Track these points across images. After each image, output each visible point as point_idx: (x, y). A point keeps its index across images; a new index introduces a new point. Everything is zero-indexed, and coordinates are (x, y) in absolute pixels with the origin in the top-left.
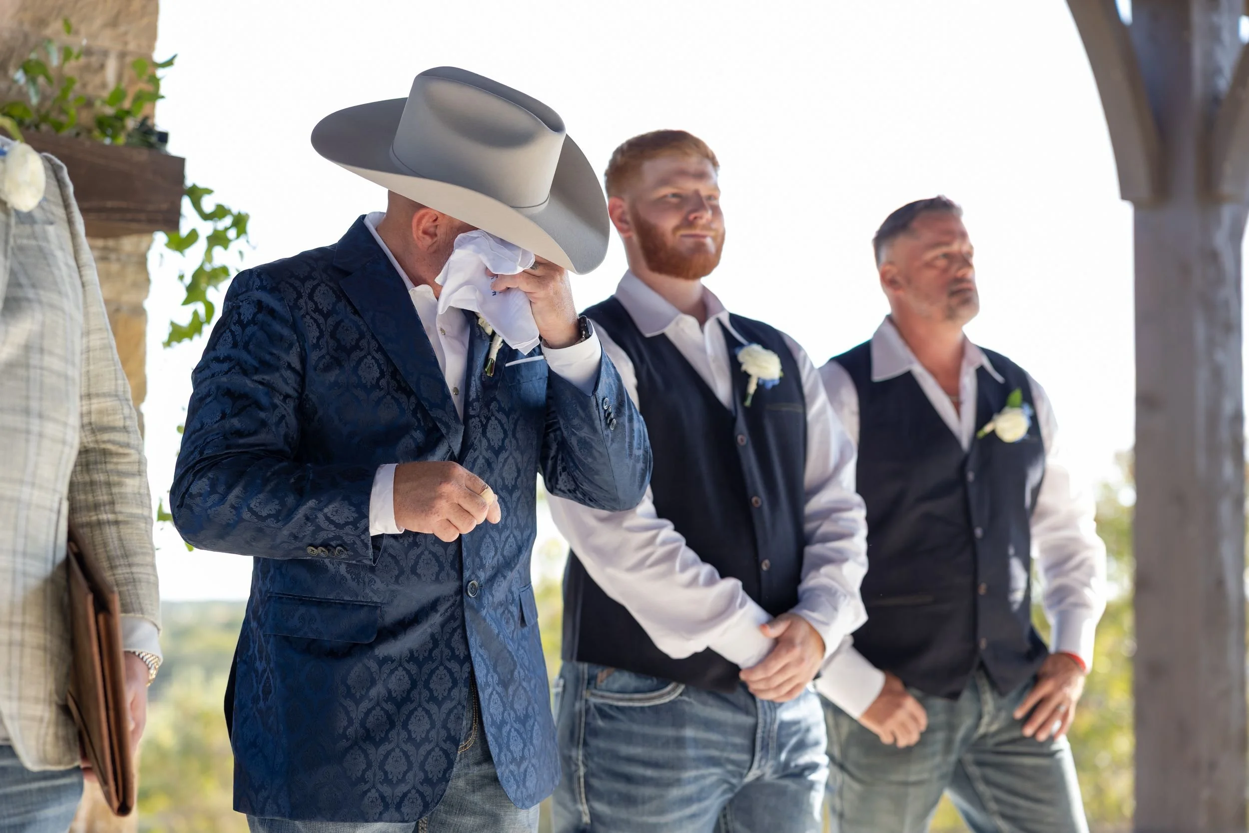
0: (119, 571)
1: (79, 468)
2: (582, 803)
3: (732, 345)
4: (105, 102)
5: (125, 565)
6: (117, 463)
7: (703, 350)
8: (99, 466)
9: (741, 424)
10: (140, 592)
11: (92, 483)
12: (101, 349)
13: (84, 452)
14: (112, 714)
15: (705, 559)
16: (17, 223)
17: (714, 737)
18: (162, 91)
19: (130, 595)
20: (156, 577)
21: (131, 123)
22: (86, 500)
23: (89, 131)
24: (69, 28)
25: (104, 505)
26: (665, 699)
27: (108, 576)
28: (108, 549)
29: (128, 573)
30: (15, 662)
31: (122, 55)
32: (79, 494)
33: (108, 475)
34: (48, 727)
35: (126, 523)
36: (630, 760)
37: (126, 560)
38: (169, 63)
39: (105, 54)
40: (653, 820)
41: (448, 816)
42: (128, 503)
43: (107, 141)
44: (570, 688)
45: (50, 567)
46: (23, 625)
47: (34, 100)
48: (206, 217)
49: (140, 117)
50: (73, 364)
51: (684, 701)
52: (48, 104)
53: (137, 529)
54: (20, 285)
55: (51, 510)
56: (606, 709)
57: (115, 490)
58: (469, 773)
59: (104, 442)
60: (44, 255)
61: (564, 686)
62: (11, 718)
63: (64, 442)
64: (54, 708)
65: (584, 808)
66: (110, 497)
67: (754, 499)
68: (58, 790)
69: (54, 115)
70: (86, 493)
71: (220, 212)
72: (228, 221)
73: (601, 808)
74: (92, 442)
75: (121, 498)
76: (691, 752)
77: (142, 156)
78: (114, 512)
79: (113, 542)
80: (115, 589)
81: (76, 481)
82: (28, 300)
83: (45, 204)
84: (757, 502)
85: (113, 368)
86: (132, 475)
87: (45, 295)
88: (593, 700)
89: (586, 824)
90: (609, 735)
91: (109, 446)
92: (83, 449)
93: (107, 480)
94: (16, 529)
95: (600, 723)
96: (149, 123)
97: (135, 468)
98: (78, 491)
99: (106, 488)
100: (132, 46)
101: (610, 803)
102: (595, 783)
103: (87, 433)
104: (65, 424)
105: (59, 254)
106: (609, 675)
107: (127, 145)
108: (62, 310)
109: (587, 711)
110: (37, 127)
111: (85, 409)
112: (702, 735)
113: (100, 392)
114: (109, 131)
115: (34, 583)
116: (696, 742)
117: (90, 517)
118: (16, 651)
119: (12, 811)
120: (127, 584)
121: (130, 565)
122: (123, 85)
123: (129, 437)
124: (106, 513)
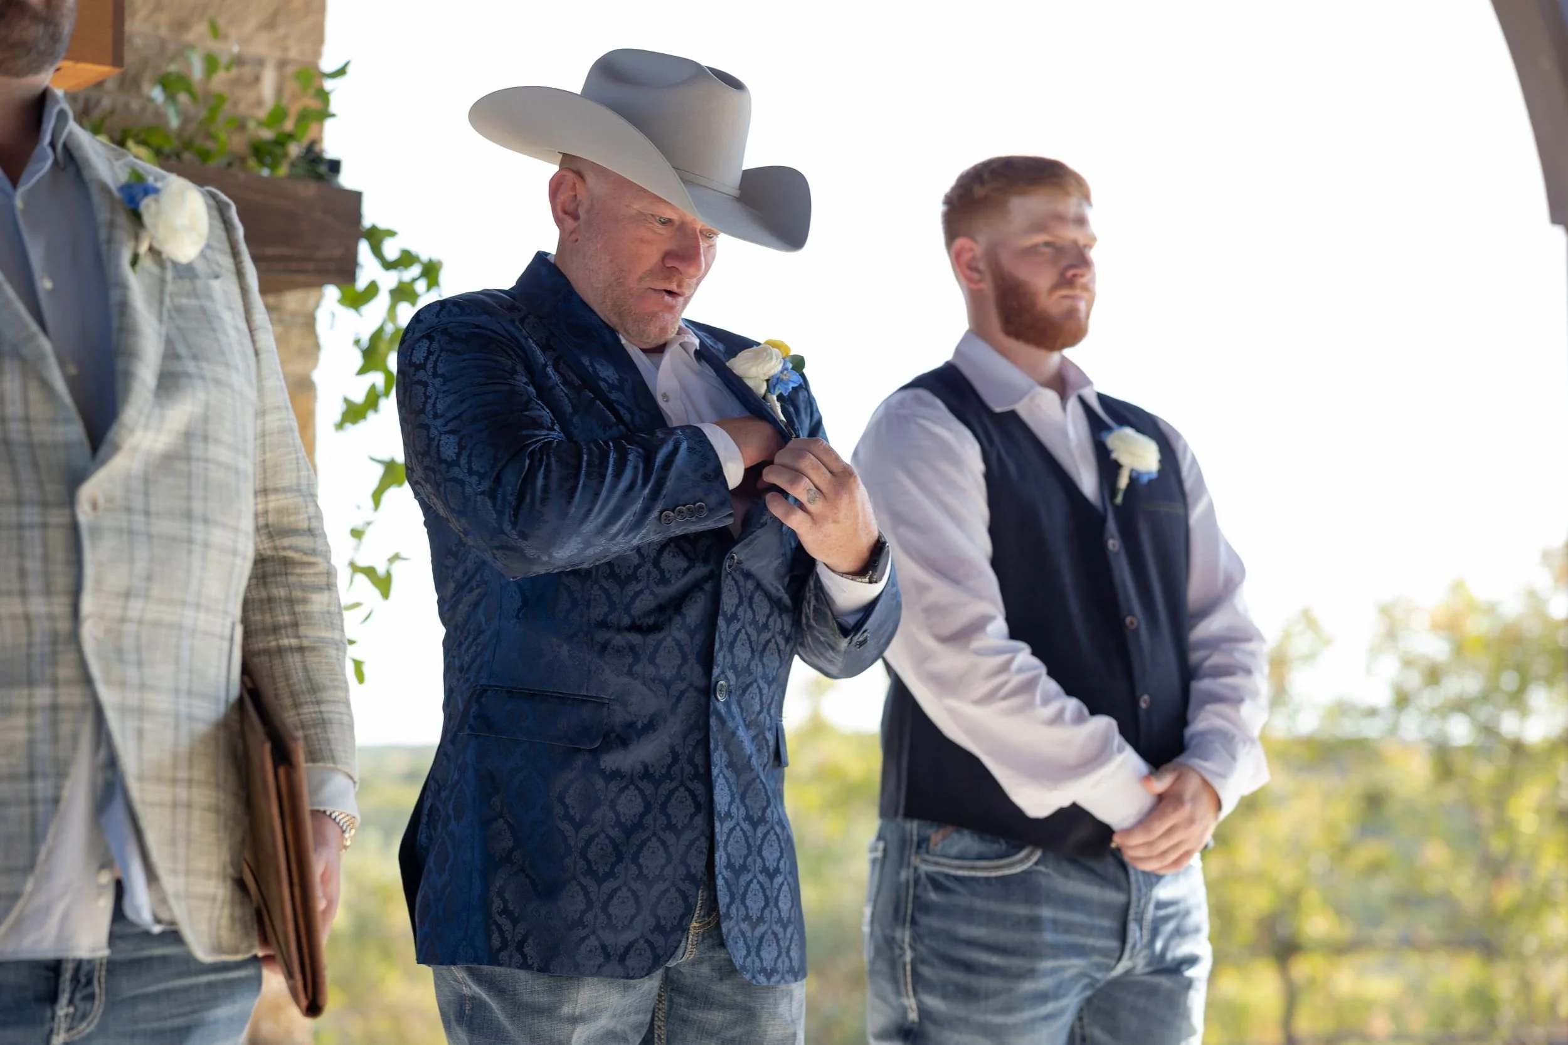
0: (305, 710)
1: (254, 581)
2: (908, 996)
3: (1097, 426)
4: (261, 124)
5: (312, 703)
6: (300, 575)
7: (1065, 434)
8: (279, 579)
9: (1111, 525)
10: (332, 736)
11: (270, 600)
12: (279, 433)
13: (260, 560)
14: (297, 890)
15: (1070, 692)
16: (174, 278)
17: (1078, 917)
18: (333, 108)
19: (318, 740)
20: (351, 717)
21: (294, 150)
22: (263, 621)
23: (243, 160)
24: (216, 32)
25: (286, 627)
26: (1016, 868)
27: (289, 718)
28: (291, 682)
29: (315, 712)
30: (181, 827)
31: (282, 64)
32: (254, 615)
33: (290, 590)
34: (222, 908)
35: (313, 649)
36: (971, 943)
37: (313, 697)
38: (341, 72)
39: (261, 62)
40: (998, 1019)
41: (691, 1011)
42: (315, 624)
43: (265, 172)
44: (893, 854)
45: (222, 709)
46: (190, 782)
47: (174, 122)
48: (388, 266)
49: (305, 141)
50: (245, 454)
51: (1040, 872)
52: (192, 127)
53: (326, 656)
54: (177, 357)
55: (222, 637)
56: (942, 879)
57: (299, 608)
58: (714, 957)
59: (284, 549)
60: (207, 318)
61: (885, 850)
62: (177, 896)
63: (235, 553)
64: (229, 883)
65: (911, 1002)
66: (292, 617)
67: (1128, 620)
68: (230, 984)
69: (199, 142)
70: (262, 612)
71: (407, 259)
72: (415, 270)
73: (934, 1003)
74: (269, 548)
75: (306, 618)
76: (1049, 937)
77: (309, 189)
78: (298, 637)
79: (297, 673)
80: (300, 734)
81: (251, 597)
82: (188, 375)
83: (209, 253)
84: (1132, 623)
85: (294, 456)
86: (319, 589)
87: (207, 369)
88: (924, 868)
89: (913, 1023)
90: (945, 912)
91: (290, 554)
92: (259, 558)
93: (289, 596)
94: (177, 661)
95: (933, 896)
96: (317, 148)
97: (323, 580)
98: (253, 610)
99: (287, 606)
100: (293, 53)
101: (945, 997)
102: (926, 971)
103: (264, 538)
104: (236, 530)
105: (226, 315)
106: (944, 838)
107: (291, 176)
108: (231, 387)
109: (917, 881)
110: (178, 156)
111: (260, 507)
112: (1064, 915)
113: (279, 486)
114: (268, 160)
115: (201, 728)
116: (1056, 924)
117: (269, 642)
118: (182, 814)
119: (174, 1011)
120: (315, 726)
121: (318, 703)
122: (285, 100)
123: (315, 542)
124: (288, 637)
